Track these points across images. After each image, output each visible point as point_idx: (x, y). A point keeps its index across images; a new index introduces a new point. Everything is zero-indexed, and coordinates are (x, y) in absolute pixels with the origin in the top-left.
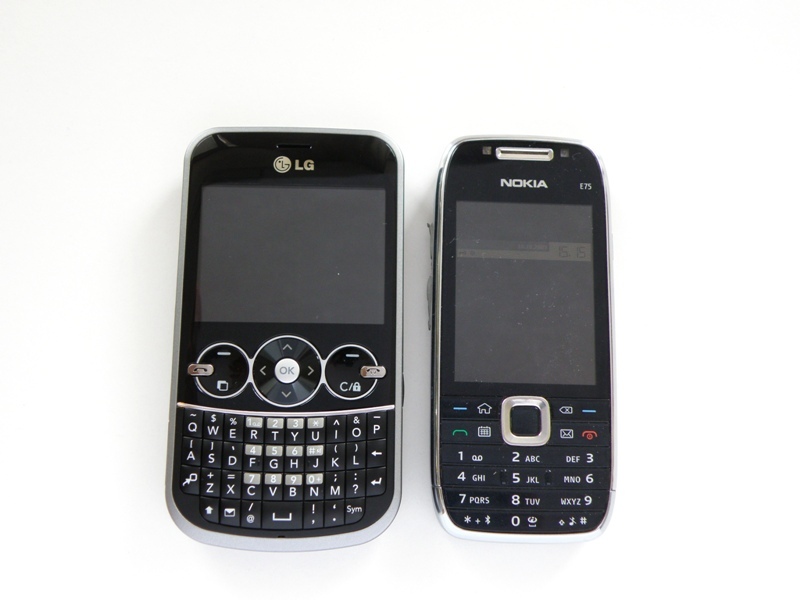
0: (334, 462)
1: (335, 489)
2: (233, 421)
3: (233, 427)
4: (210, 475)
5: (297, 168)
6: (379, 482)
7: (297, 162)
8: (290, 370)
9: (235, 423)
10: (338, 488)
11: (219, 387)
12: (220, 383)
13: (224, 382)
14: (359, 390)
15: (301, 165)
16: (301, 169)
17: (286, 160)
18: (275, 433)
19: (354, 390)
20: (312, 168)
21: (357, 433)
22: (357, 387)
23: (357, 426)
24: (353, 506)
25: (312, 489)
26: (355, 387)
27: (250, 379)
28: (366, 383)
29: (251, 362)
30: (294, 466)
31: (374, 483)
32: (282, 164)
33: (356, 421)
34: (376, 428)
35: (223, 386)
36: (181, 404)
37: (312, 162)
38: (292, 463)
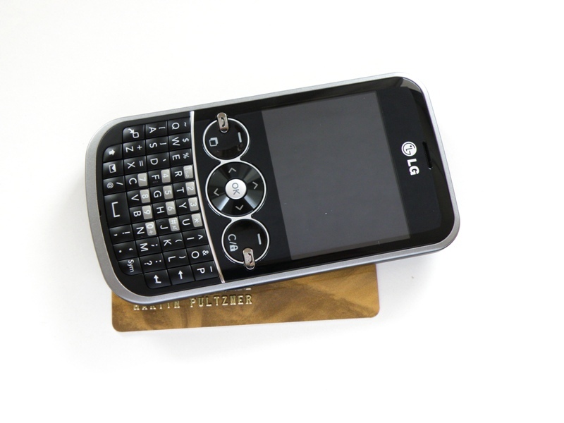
0: (167, 241)
1: (146, 247)
2: (186, 156)
3: (182, 156)
4: (140, 147)
5: (409, 162)
6: (157, 282)
7: (415, 160)
8: (236, 191)
9: (185, 157)
10: (147, 249)
11: (212, 139)
12: (215, 139)
13: (217, 143)
14: (232, 250)
15: (413, 164)
16: (410, 165)
17: (414, 151)
18: (183, 190)
19: (231, 246)
20: (413, 173)
21: (195, 254)
22: (233, 248)
23: (201, 254)
24: (134, 264)
25: (143, 228)
26: (233, 246)
27: (223, 162)
28: (238, 255)
29: (237, 159)
30: (159, 210)
31: (156, 277)
32: (409, 149)
33: (205, 253)
34: (202, 270)
35: (213, 142)
36: (192, 114)
37: (418, 172)
38: (160, 208)
